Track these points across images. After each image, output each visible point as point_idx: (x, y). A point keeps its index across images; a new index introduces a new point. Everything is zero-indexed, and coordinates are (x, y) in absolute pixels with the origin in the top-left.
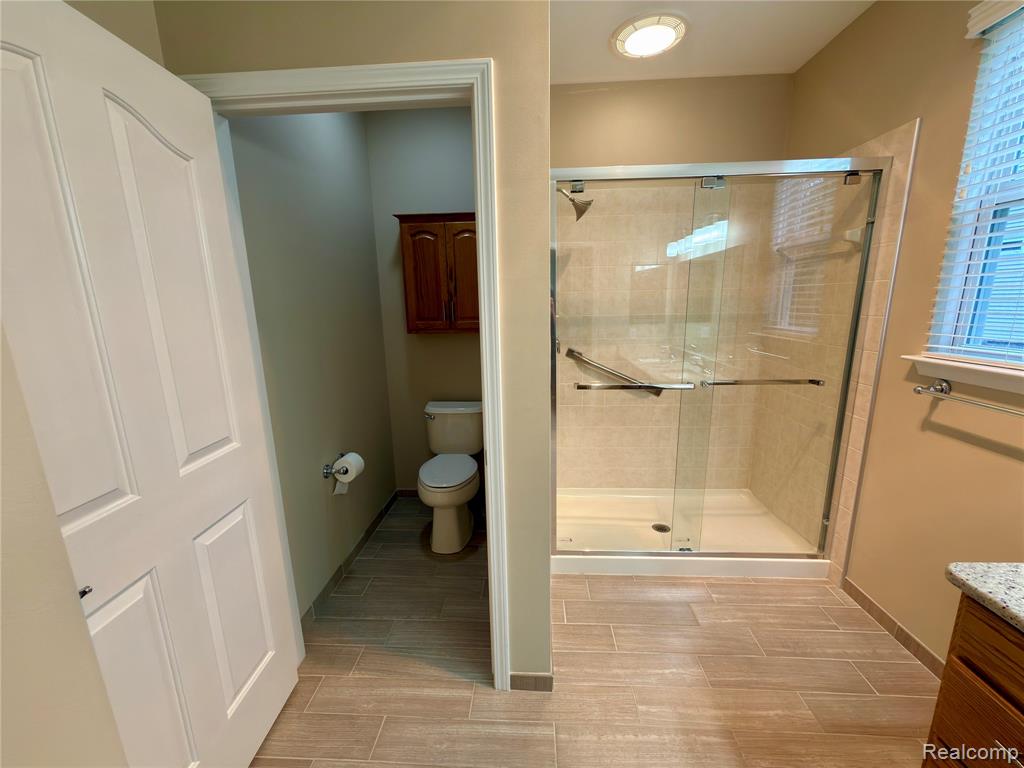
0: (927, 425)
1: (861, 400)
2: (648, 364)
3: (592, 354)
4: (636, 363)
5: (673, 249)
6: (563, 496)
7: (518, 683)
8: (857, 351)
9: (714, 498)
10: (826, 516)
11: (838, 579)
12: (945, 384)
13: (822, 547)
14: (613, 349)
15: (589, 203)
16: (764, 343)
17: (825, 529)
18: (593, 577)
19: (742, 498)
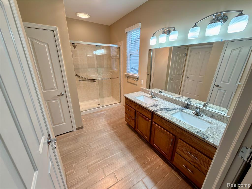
0: (128, 82)
1: (122, 80)
2: (93, 77)
3: (81, 75)
4: (90, 76)
5: (95, 52)
6: (80, 104)
7: (77, 129)
8: (121, 72)
9: (105, 99)
10: (120, 97)
11: (122, 105)
12: (128, 77)
13: (120, 101)
14: (85, 74)
15: (76, 46)
16: (112, 72)
17: (120, 98)
18: (88, 114)
19: (111, 98)
